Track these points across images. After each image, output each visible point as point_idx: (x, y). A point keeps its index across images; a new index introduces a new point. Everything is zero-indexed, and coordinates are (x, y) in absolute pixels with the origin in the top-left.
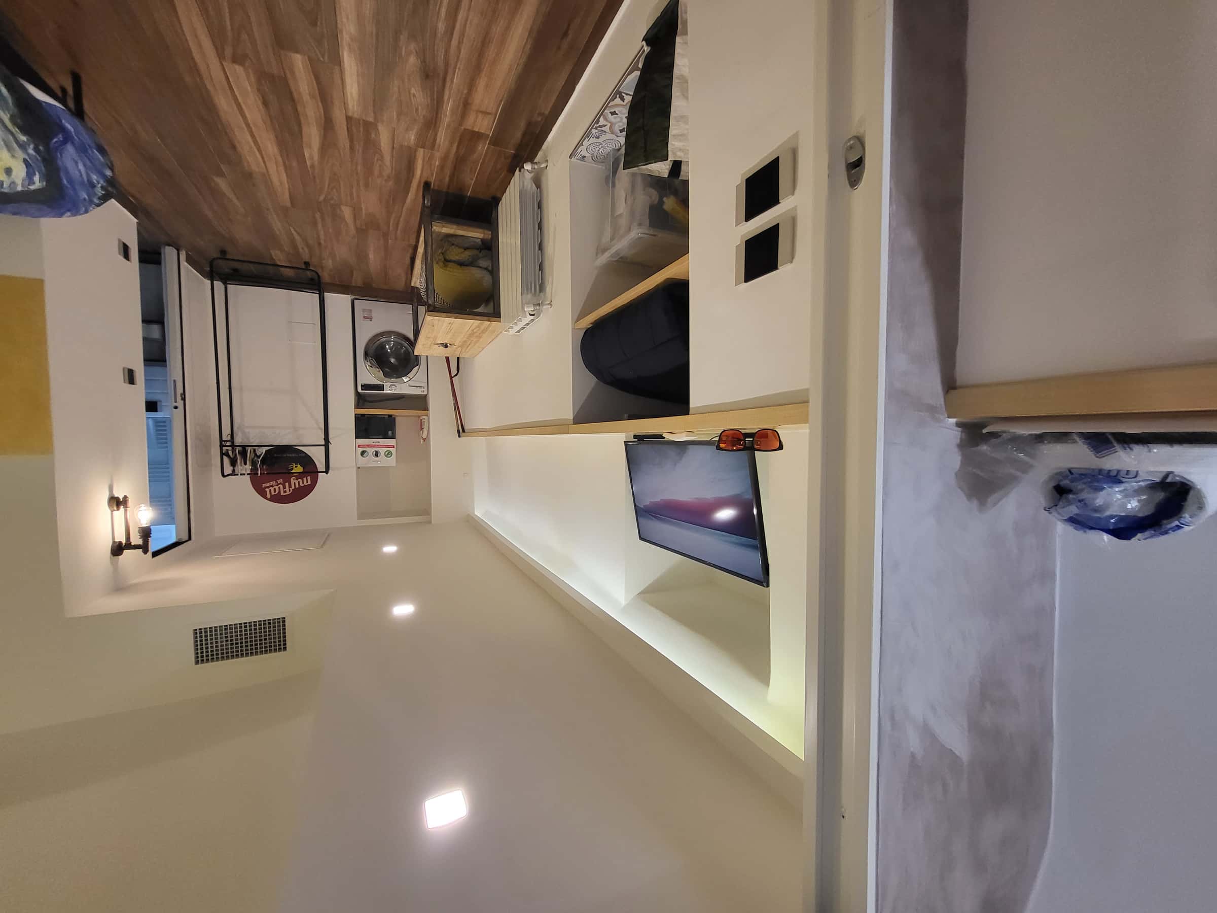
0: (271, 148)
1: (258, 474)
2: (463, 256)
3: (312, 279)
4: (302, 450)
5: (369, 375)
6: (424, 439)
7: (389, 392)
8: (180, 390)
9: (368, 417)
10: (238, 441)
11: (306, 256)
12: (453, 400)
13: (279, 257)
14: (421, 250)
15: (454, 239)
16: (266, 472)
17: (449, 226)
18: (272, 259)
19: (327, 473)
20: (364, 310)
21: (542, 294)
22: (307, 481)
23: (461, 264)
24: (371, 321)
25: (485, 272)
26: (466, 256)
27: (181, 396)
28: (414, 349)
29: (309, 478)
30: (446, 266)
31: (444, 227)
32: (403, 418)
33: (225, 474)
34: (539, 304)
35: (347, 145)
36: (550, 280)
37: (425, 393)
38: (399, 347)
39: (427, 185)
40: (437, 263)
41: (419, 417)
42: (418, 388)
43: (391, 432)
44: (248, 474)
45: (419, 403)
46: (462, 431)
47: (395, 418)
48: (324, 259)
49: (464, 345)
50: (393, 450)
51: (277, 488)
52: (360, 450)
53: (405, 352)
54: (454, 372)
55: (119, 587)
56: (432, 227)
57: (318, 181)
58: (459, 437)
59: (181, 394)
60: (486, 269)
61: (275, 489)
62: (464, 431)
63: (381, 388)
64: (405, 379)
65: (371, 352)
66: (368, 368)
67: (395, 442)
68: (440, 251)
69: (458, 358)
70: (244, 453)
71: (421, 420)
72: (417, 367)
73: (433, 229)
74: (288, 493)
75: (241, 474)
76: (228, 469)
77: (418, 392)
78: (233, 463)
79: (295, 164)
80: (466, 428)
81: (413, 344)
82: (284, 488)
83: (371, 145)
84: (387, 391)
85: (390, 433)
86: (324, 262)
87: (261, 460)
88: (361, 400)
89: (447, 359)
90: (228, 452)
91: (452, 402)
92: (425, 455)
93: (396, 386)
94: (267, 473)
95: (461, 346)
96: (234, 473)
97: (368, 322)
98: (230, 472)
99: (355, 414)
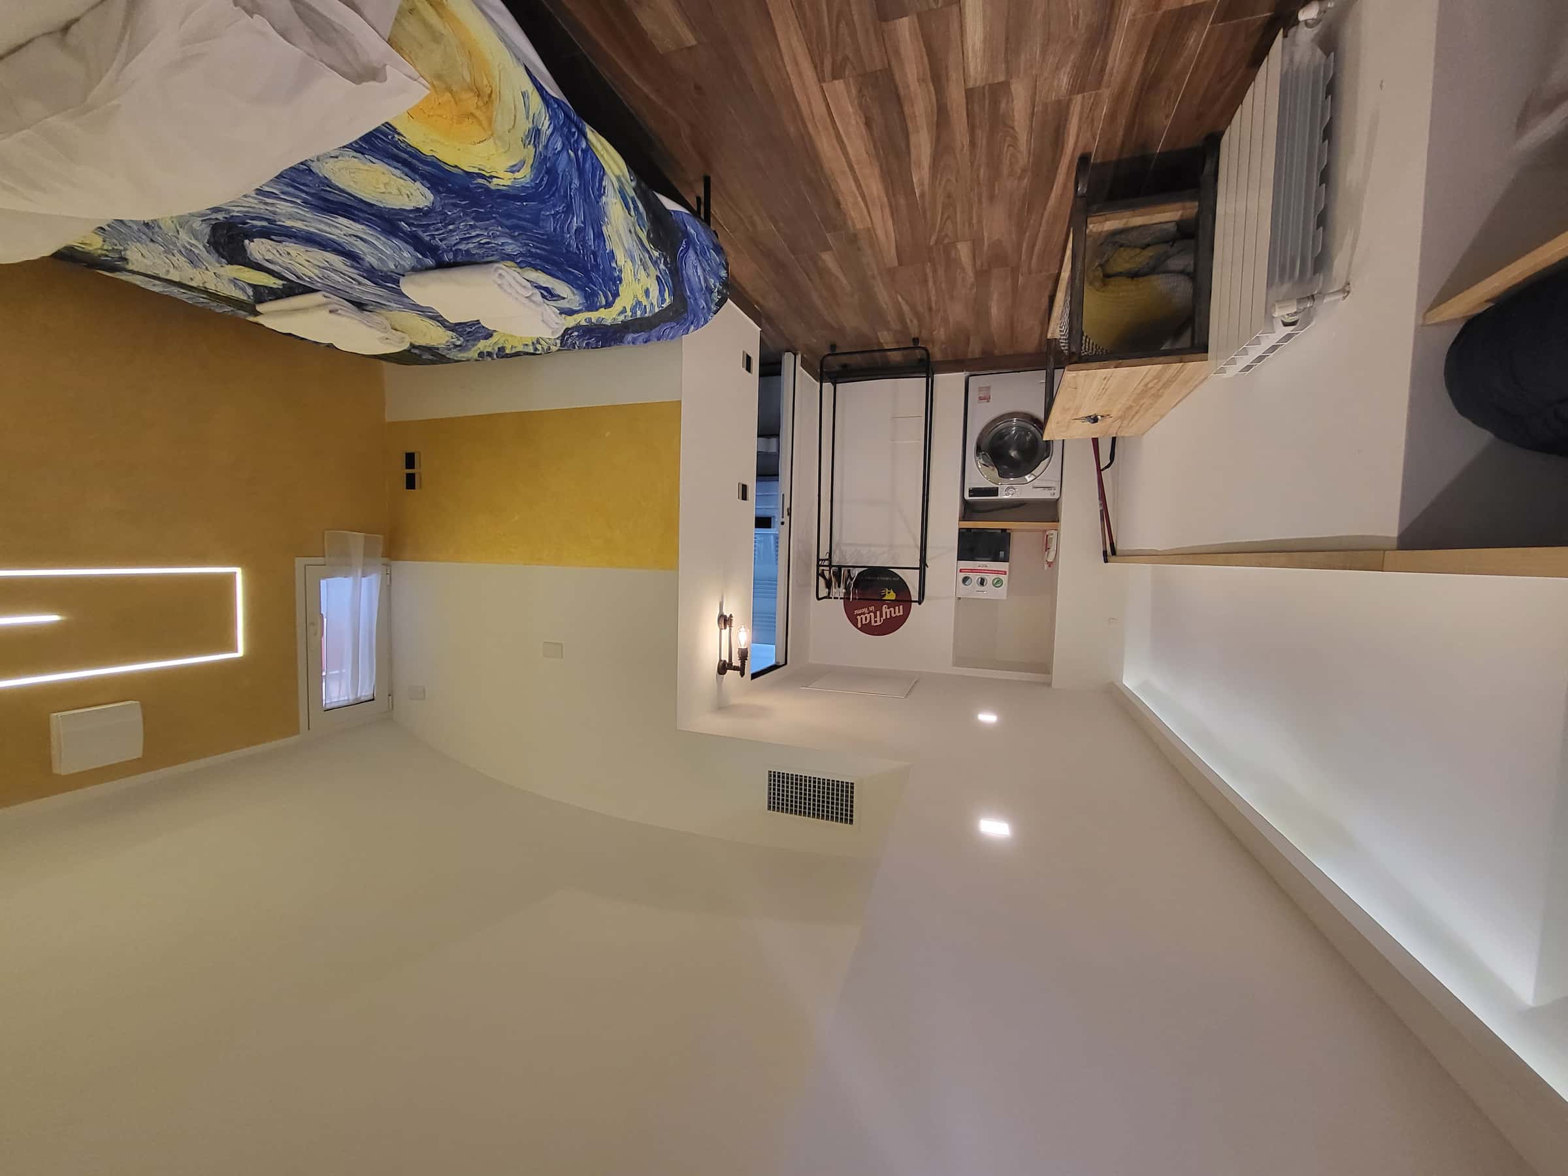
0: (875, 187)
1: (850, 599)
2: (1138, 260)
3: (921, 360)
4: (897, 573)
5: (981, 475)
6: (1050, 564)
7: (1006, 497)
8: (787, 506)
9: (974, 532)
10: (836, 560)
11: (914, 331)
12: (1100, 505)
13: (886, 339)
14: (1066, 274)
15: (1123, 236)
16: (857, 598)
17: (1117, 215)
18: (879, 343)
19: (920, 604)
20: (980, 389)
21: (1321, 277)
22: (899, 611)
23: (1134, 275)
24: (988, 402)
25: (1181, 277)
26: (1141, 259)
27: (788, 511)
28: (1043, 432)
29: (901, 607)
30: (1105, 284)
31: (1106, 220)
32: (1022, 533)
33: (820, 597)
34: (1312, 297)
35: (966, 142)
36: (1348, 239)
37: (1056, 497)
38: (1023, 433)
39: (1084, 159)
40: (1091, 283)
41: (1045, 531)
42: (1046, 491)
43: (1003, 552)
44: (841, 598)
45: (1048, 511)
46: (1110, 552)
47: (1010, 533)
48: (934, 330)
49: (1128, 413)
50: (1004, 578)
51: (868, 616)
52: (963, 575)
53: (1031, 440)
54: (1104, 461)
55: (721, 706)
56: (1087, 227)
57: (929, 214)
58: (1106, 561)
59: (788, 509)
60: (1182, 272)
61: (866, 618)
62: (1114, 552)
63: (994, 492)
64: (1028, 478)
65: (986, 442)
66: (980, 467)
67: (1008, 567)
68: (1097, 264)
69: (1114, 439)
70: (837, 575)
71: (1047, 536)
72: (1047, 459)
73: (1087, 231)
74: (879, 623)
75: (835, 598)
76: (823, 592)
77: (1046, 495)
78: (828, 585)
79: (902, 201)
80: (1119, 547)
81: (1041, 425)
82: (875, 617)
83: (999, 123)
84: (1003, 496)
85: (1002, 554)
86: (934, 333)
87: (854, 583)
88: (968, 510)
89: (1095, 441)
90: (823, 572)
91: (1097, 508)
92: (1050, 587)
93: (1014, 489)
94: (859, 599)
95: (1122, 418)
96: (828, 597)
97: (984, 404)
98: (826, 595)
99: (960, 529)
